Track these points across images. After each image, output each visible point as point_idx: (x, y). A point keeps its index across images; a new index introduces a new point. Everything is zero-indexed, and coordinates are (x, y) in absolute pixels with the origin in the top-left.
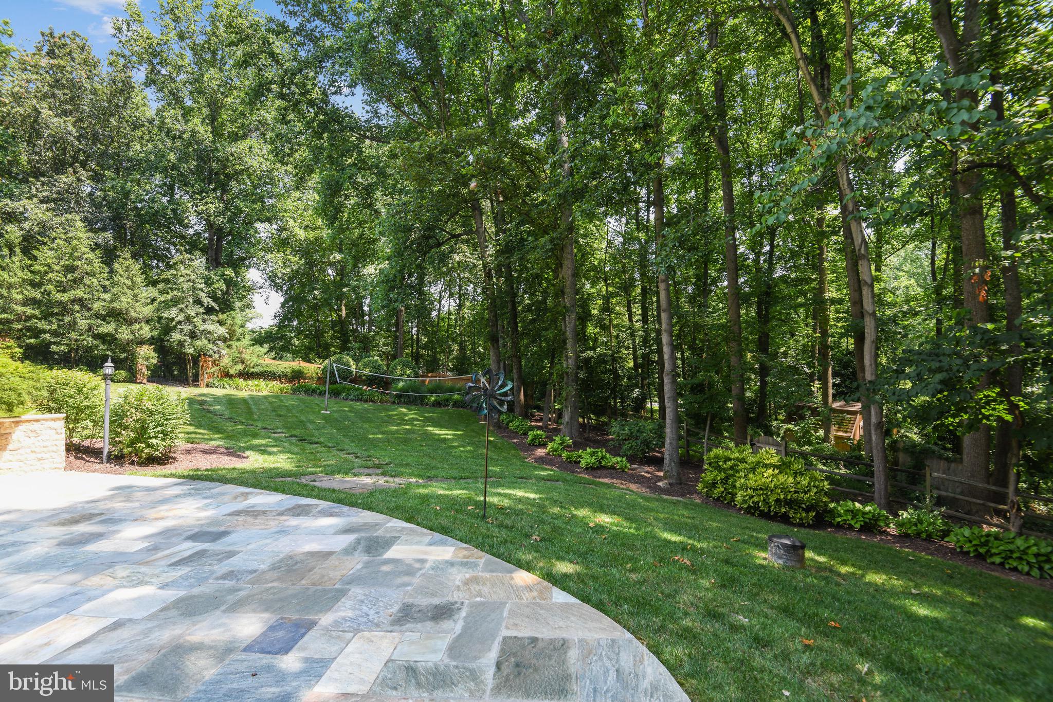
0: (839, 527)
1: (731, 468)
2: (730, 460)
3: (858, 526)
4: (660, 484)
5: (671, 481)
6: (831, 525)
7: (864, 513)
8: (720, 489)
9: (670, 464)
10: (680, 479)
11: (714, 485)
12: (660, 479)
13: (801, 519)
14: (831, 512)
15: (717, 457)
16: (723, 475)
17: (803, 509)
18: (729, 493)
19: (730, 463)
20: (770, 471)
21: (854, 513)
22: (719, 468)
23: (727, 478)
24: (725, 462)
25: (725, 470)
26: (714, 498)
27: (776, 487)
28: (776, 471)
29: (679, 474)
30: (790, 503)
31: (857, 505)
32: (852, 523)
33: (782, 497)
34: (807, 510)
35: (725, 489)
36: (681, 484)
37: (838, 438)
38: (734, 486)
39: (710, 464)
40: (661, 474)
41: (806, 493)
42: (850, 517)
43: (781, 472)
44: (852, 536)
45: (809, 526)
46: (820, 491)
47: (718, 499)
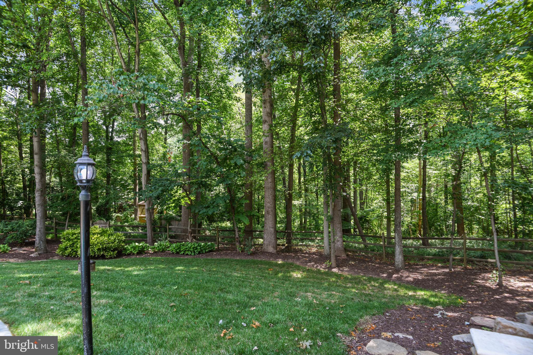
0: (129, 255)
1: (76, 238)
2: (75, 234)
3: (136, 253)
4: (32, 255)
5: (40, 252)
6: (125, 255)
7: (139, 247)
8: (69, 250)
9: (40, 243)
10: (47, 250)
11: (66, 248)
12: (32, 252)
13: (110, 255)
14: (125, 249)
15: (68, 234)
16: (71, 243)
17: (112, 251)
18: (75, 251)
19: (75, 236)
20: (96, 236)
21: (134, 248)
22: (69, 240)
23: (73, 244)
24: (72, 236)
25: (72, 240)
26: (66, 256)
27: (98, 243)
28: (99, 236)
29: (45, 248)
30: (105, 249)
31: (137, 244)
32: (133, 252)
33: (101, 247)
34: (113, 251)
35: (72, 250)
36: (47, 253)
37: (140, 218)
38: (77, 247)
39: (64, 238)
40: (34, 250)
41: (113, 243)
42: (132, 250)
43: (101, 236)
44: (133, 257)
45: (115, 258)
46: (120, 241)
47: (68, 255)
